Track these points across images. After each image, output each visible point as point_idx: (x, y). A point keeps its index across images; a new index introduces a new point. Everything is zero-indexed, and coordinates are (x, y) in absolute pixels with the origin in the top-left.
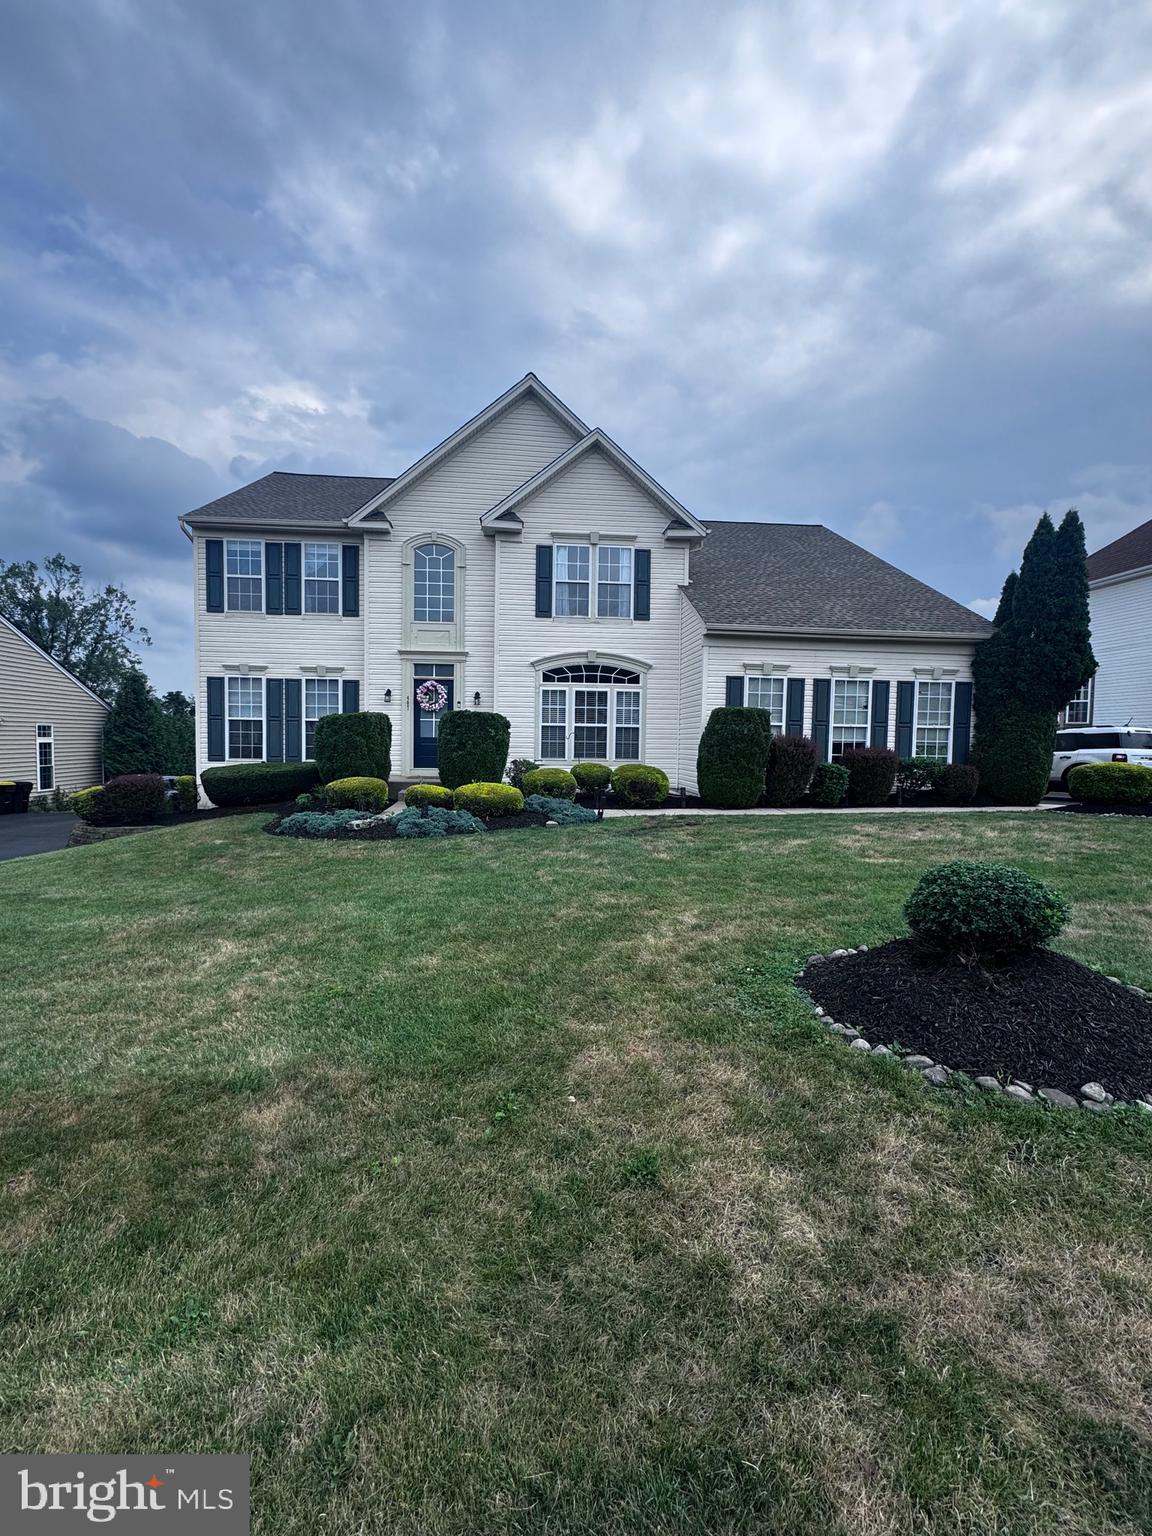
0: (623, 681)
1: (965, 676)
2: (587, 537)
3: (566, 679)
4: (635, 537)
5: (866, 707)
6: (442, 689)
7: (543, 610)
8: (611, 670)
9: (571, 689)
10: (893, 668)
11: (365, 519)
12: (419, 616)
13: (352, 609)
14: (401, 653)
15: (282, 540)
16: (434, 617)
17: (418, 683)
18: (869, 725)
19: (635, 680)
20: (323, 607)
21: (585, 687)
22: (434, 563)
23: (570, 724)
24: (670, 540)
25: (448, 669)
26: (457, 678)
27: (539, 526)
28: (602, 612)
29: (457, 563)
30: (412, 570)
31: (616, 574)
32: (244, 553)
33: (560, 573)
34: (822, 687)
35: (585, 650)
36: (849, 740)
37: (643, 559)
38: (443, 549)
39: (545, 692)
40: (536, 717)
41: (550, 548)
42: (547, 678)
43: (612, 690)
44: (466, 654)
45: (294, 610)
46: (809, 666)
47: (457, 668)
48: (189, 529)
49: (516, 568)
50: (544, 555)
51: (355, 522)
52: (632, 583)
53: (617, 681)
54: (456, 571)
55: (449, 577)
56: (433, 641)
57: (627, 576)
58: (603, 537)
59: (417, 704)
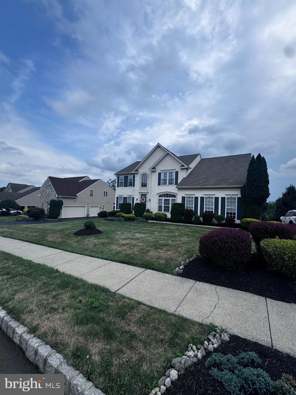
0: (173, 197)
1: (240, 196)
2: (166, 170)
3: (163, 197)
4: (175, 169)
5: (213, 203)
6: (145, 199)
7: (159, 184)
8: (171, 195)
9: (163, 198)
10: (220, 194)
11: (134, 171)
12: (142, 186)
13: (134, 186)
14: (139, 192)
15: (126, 175)
16: (144, 186)
17: (141, 197)
18: (214, 207)
19: (175, 197)
20: (131, 185)
21: (166, 198)
22: (144, 177)
23: (163, 205)
24: (181, 169)
25: (145, 195)
26: (147, 197)
27: (159, 169)
28: (169, 184)
29: (147, 177)
30: (141, 178)
31: (172, 176)
32: (122, 178)
33: (162, 177)
34: (202, 198)
35: (165, 191)
36: (209, 210)
37: (177, 173)
38: (146, 175)
39: (159, 199)
40: (158, 204)
41: (161, 173)
42: (160, 197)
43: (170, 199)
44: (148, 192)
45: (127, 186)
46: (199, 194)
47: (147, 195)
48: (116, 175)
49: (155, 177)
50: (160, 174)
51: (133, 172)
52: (175, 178)
53: (172, 197)
54: (147, 178)
55: (146, 179)
56: (144, 190)
57: (174, 177)
58: (169, 170)
59: (141, 201)
